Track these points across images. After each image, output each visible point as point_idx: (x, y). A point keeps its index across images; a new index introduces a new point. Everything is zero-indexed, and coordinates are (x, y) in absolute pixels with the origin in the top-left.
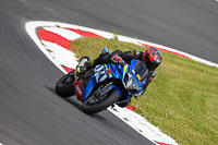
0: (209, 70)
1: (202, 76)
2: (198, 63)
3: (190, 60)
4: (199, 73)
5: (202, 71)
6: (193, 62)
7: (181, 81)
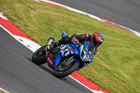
0: (79, 16)
1: (74, 19)
2: (72, 11)
3: (67, 10)
4: (72, 17)
5: (75, 16)
6: (69, 11)
7: (62, 23)
